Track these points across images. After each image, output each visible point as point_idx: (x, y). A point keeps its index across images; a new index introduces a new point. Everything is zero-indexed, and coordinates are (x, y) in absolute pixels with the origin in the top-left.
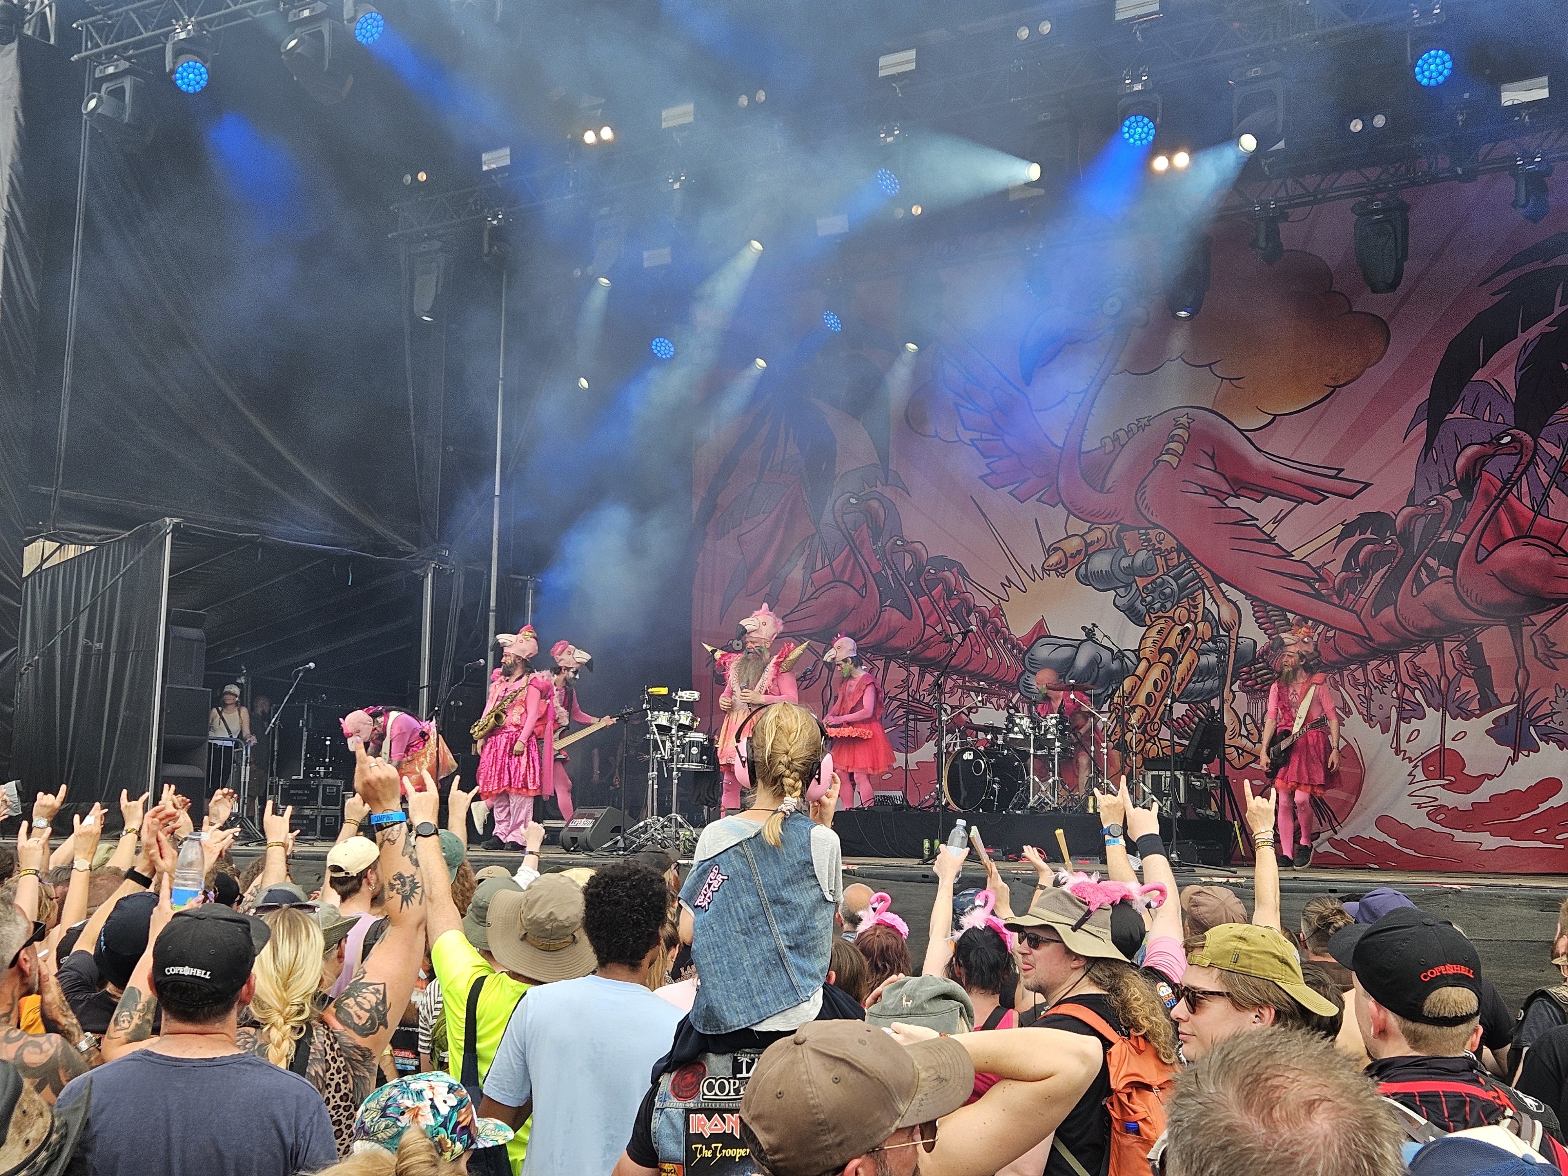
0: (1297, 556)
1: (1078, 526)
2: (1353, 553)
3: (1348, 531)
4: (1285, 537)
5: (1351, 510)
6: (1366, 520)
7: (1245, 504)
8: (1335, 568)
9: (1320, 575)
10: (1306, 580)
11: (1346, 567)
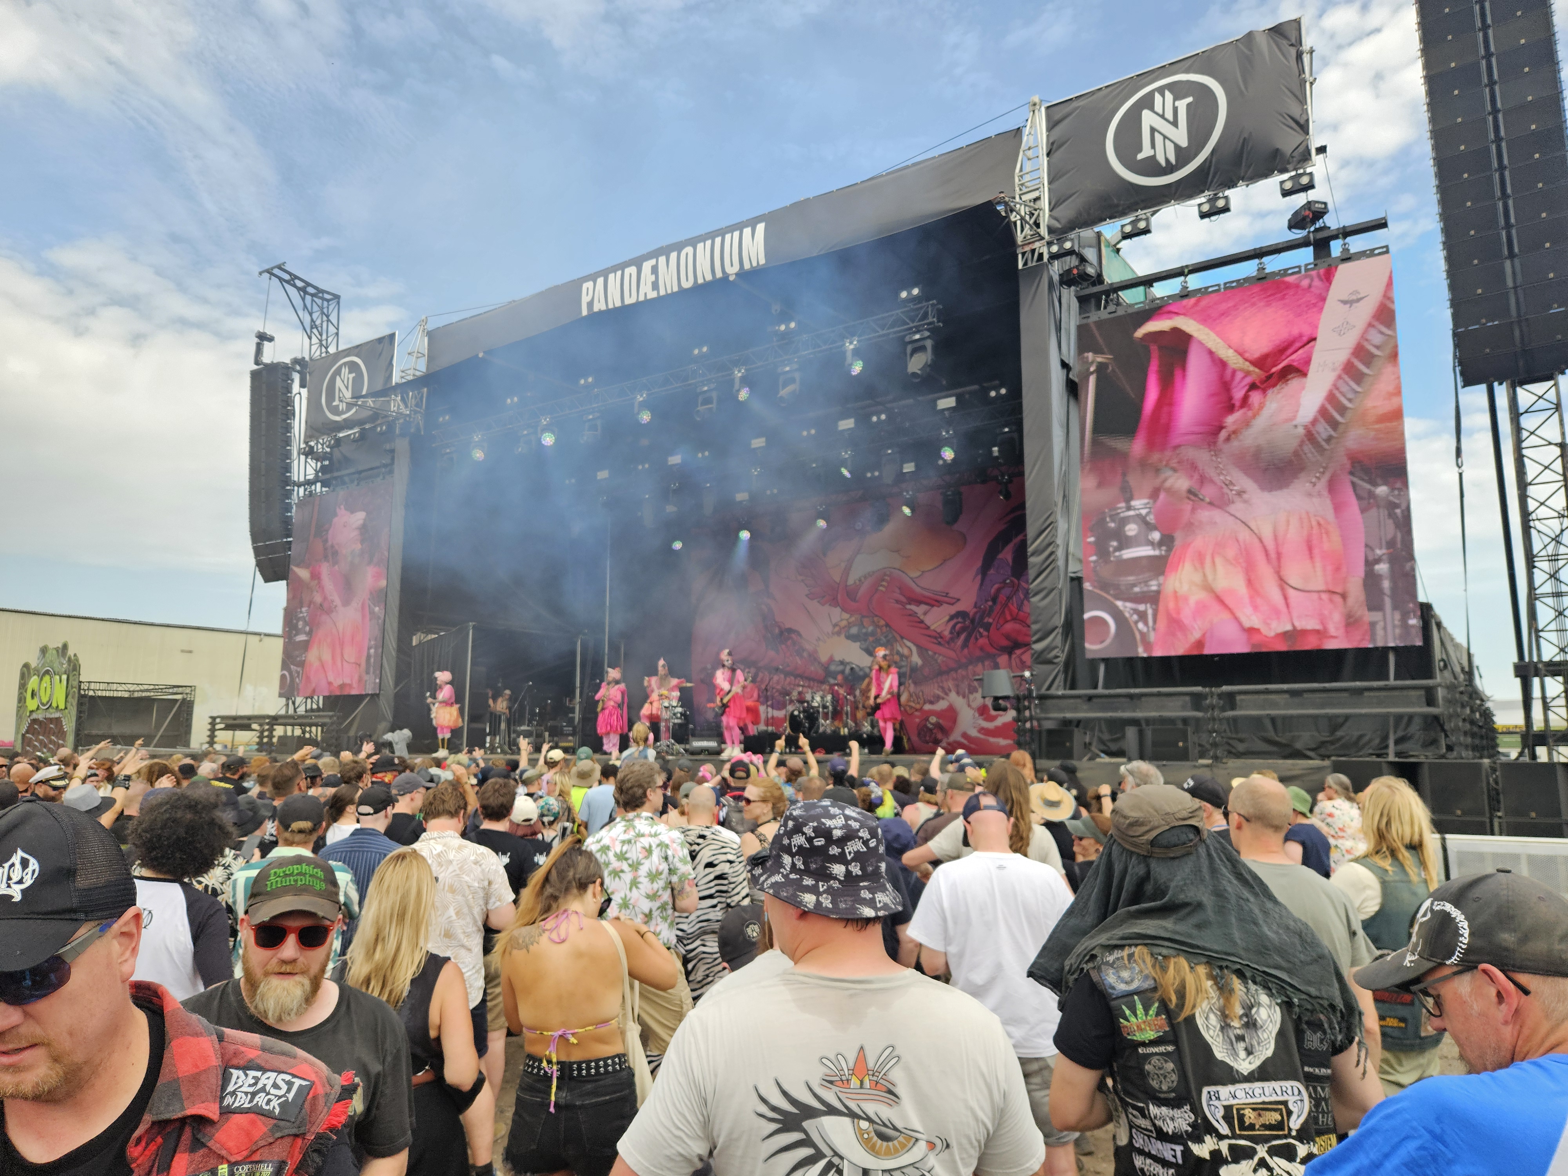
0: (932, 628)
1: (846, 616)
2: (954, 627)
3: (952, 618)
4: (928, 620)
5: (953, 610)
6: (959, 614)
7: (913, 607)
8: (946, 633)
9: (940, 636)
10: (936, 638)
11: (951, 633)
